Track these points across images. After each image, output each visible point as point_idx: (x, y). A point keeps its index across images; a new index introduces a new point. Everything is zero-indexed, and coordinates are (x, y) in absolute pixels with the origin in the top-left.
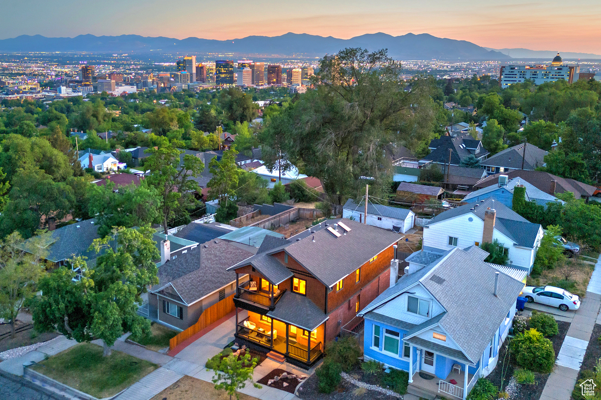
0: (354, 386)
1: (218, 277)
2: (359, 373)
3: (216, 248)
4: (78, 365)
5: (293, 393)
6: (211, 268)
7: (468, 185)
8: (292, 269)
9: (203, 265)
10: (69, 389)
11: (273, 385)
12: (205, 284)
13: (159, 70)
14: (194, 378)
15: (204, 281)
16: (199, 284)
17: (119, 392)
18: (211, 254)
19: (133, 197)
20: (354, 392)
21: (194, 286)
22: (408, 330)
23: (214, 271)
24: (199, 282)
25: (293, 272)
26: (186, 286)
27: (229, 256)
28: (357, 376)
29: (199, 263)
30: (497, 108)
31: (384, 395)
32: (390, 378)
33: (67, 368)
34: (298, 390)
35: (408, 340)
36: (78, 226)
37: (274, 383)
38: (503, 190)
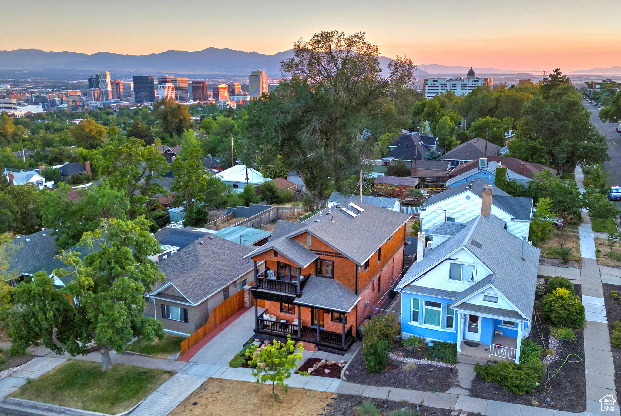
0: (402, 363)
1: (221, 274)
2: (403, 351)
3: (212, 245)
4: (73, 384)
5: (339, 378)
6: (211, 265)
7: (437, 177)
8: (316, 251)
9: (202, 263)
10: (69, 410)
11: (314, 373)
12: (208, 282)
13: (67, 89)
14: (221, 379)
15: (207, 279)
16: (201, 282)
17: (135, 405)
18: (208, 251)
19: (98, 200)
20: (404, 368)
21: (196, 284)
22: (452, 299)
23: (215, 268)
24: (202, 280)
25: (318, 254)
26: (188, 285)
27: (227, 252)
28: (400, 353)
29: (197, 261)
30: (439, 111)
31: (436, 367)
32: (436, 351)
33: (60, 388)
34: (345, 374)
35: (457, 307)
36: (28, 240)
37: (315, 371)
38: (485, 172)
